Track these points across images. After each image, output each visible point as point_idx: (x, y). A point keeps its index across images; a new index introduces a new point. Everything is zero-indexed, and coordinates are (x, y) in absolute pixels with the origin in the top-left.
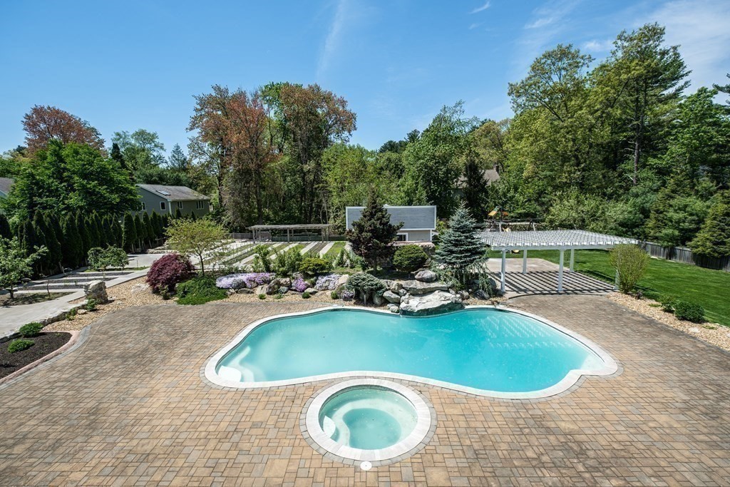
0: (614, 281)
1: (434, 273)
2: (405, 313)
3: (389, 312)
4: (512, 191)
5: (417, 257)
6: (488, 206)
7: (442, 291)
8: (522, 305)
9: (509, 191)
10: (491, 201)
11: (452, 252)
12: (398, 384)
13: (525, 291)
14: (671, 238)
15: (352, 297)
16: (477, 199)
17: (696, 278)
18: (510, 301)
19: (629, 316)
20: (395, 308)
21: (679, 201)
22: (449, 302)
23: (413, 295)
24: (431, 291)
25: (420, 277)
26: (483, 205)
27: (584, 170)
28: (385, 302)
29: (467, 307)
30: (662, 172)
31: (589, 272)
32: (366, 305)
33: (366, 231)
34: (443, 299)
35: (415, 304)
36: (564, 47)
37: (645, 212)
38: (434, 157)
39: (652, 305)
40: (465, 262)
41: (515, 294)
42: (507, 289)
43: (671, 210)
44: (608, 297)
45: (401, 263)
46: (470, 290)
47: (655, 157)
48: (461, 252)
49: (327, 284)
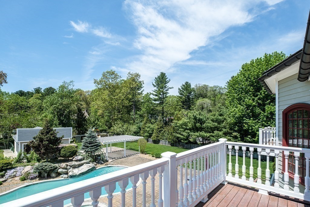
0: (138, 151)
1: (82, 157)
2: (72, 177)
3: (63, 179)
4: (97, 121)
5: (74, 151)
6: (87, 127)
7: (87, 163)
8: (116, 163)
9: (95, 121)
10: (88, 124)
11: (88, 147)
12: (88, 202)
13: (115, 158)
14: (147, 136)
15: (36, 177)
16: (82, 124)
17: (155, 147)
18: (111, 163)
19: (145, 160)
20: (66, 176)
21: (148, 125)
22: (91, 167)
23: (74, 168)
24: (82, 165)
25: (76, 159)
26: (85, 127)
27: (122, 114)
28: (59, 174)
29: (97, 168)
30: (141, 116)
31: (130, 149)
32: (47, 179)
33: (45, 141)
34: (88, 167)
35: (77, 171)
36: (113, 71)
37: (140, 128)
38: (62, 104)
39: (149, 156)
40: (94, 150)
41: (112, 160)
42: (108, 159)
43: (146, 128)
44: (138, 156)
45: (65, 154)
46: (97, 161)
47: (139, 111)
48: (92, 146)
49: (15, 174)
